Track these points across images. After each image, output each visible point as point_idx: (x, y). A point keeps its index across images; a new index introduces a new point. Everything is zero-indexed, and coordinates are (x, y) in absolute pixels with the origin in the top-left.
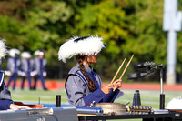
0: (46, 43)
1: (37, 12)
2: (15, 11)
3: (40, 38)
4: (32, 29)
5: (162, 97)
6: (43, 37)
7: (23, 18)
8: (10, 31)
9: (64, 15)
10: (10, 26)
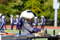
0: (15, 13)
1: (11, 3)
2: (4, 3)
3: (13, 11)
4: (10, 9)
5: (54, 31)
6: (14, 11)
7: (7, 5)
8: (3, 9)
9: (20, 4)
10: (2, 7)
